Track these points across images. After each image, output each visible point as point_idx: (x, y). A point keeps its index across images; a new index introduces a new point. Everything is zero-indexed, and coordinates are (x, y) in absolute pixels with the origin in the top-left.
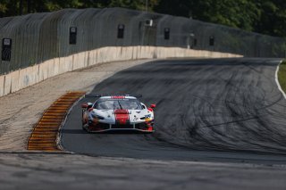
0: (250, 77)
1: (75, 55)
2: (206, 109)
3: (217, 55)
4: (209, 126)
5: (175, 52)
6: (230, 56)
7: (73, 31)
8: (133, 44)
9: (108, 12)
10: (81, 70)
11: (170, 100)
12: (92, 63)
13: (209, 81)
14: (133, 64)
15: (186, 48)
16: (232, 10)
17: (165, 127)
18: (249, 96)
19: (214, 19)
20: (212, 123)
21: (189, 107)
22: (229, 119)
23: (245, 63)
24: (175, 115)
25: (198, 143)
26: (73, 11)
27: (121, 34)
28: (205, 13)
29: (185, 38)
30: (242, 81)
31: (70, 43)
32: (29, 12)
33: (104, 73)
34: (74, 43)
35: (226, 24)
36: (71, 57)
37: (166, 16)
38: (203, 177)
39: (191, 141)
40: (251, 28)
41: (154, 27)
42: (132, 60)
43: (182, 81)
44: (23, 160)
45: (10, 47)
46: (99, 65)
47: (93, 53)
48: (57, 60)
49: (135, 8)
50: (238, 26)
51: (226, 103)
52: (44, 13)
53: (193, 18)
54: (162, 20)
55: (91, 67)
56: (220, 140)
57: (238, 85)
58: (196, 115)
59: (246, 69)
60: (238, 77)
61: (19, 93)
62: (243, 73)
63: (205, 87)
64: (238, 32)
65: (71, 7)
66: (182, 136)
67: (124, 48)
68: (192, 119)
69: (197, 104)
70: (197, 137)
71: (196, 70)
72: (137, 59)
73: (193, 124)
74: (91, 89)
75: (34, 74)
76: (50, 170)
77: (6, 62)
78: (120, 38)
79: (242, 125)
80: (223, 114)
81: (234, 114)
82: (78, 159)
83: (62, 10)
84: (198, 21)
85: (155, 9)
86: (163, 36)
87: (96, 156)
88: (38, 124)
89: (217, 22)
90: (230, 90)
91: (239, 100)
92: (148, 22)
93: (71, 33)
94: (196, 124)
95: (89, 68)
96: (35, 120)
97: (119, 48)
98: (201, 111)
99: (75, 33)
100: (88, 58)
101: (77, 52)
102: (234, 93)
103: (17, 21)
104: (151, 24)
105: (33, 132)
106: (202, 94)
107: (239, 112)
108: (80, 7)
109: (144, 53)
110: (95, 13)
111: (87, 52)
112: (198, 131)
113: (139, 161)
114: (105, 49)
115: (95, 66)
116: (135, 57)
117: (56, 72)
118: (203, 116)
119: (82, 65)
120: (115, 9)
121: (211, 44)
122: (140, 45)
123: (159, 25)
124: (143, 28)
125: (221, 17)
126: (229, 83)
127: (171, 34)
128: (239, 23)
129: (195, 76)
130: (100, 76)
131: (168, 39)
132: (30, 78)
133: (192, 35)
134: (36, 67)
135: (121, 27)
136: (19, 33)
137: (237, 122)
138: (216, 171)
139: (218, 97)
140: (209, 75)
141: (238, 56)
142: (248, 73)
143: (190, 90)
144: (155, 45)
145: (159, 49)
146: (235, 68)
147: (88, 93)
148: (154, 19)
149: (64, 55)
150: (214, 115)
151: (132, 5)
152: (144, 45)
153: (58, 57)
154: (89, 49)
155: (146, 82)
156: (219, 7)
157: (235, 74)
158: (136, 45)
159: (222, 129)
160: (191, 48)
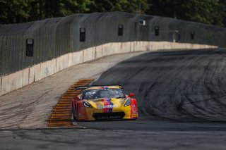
0: (223, 63)
1: (85, 50)
2: (190, 89)
3: (197, 47)
4: (192, 103)
5: (164, 45)
6: (207, 47)
7: (83, 31)
8: (131, 40)
9: (110, 15)
10: (90, 62)
11: (161, 83)
12: (99, 56)
13: (191, 67)
14: (131, 56)
15: (172, 41)
16: (208, 10)
17: (158, 105)
18: (222, 78)
19: (193, 18)
20: (194, 101)
21: (176, 88)
22: (207, 97)
23: (219, 52)
24: (165, 95)
25: (183, 116)
26: (82, 16)
27: (120, 32)
28: (187, 14)
29: (171, 34)
30: (217, 67)
31: (81, 41)
32: (47, 17)
33: (108, 64)
34: (83, 40)
35: (203, 22)
36: (81, 52)
37: (156, 17)
38: (187, 143)
39: (178, 115)
40: (222, 25)
41: (147, 26)
42: (130, 52)
43: (170, 68)
44: (45, 135)
45: (32, 45)
46: (104, 57)
47: (99, 48)
48: (70, 54)
49: (130, 12)
50: (212, 23)
51: (205, 84)
52: (59, 18)
53: (177, 18)
54: (152, 20)
55: (98, 59)
56: (201, 114)
57: (214, 70)
58: (181, 95)
59: (220, 57)
60: (214, 63)
61: (41, 82)
62: (218, 60)
63: (188, 72)
64: (213, 28)
65: (81, 12)
66: (171, 112)
67: (123, 44)
68: (179, 97)
69: (182, 86)
70: (183, 112)
71: (181, 59)
72: (134, 52)
73: (180, 101)
74: (99, 77)
75: (52, 66)
76: (66, 142)
77: (30, 57)
78: (120, 35)
79: (218, 101)
80: (203, 93)
81: (211, 93)
82: (89, 133)
83: (73, 15)
84: (180, 20)
85: (147, 12)
86: (154, 33)
87: (103, 129)
88: (56, 106)
89: (197, 20)
90: (208, 73)
91: (215, 82)
92: (142, 23)
93: (81, 33)
94: (182, 102)
95: (96, 60)
96: (55, 102)
97: (120, 43)
98: (185, 91)
99: (84, 33)
100: (96, 53)
101: (86, 47)
102: (211, 76)
103: (38, 25)
104: (144, 24)
105: (53, 112)
106: (186, 78)
107: (215, 91)
108: (87, 12)
109: (140, 47)
110: (100, 17)
111: (94, 48)
112: (184, 107)
113: (137, 132)
114: (109, 45)
115: (101, 58)
116: (132, 51)
117: (70, 64)
118: (187, 95)
119: (90, 58)
120: (116, 12)
121: (192, 38)
122: (136, 40)
123: (150, 25)
124: (138, 27)
125: (199, 16)
126: (207, 68)
127: (160, 31)
128: (212, 21)
129: (180, 63)
130: (105, 66)
131: (158, 35)
132: (50, 70)
133: (177, 31)
134: (54, 60)
135: (121, 27)
136: (40, 34)
137: (214, 99)
138: (198, 139)
139: (199, 79)
140: (190, 63)
141: (213, 47)
142: (221, 60)
143: (176, 75)
144: (148, 40)
145: (151, 43)
146: (211, 56)
147: (96, 80)
148: (147, 19)
149: (76, 50)
150: (196, 94)
151: (128, 9)
152: (139, 40)
153: (72, 52)
154: (96, 45)
155: (141, 70)
156: (197, 9)
157: (211, 61)
158: (133, 41)
159: (202, 105)
160: (177, 42)
